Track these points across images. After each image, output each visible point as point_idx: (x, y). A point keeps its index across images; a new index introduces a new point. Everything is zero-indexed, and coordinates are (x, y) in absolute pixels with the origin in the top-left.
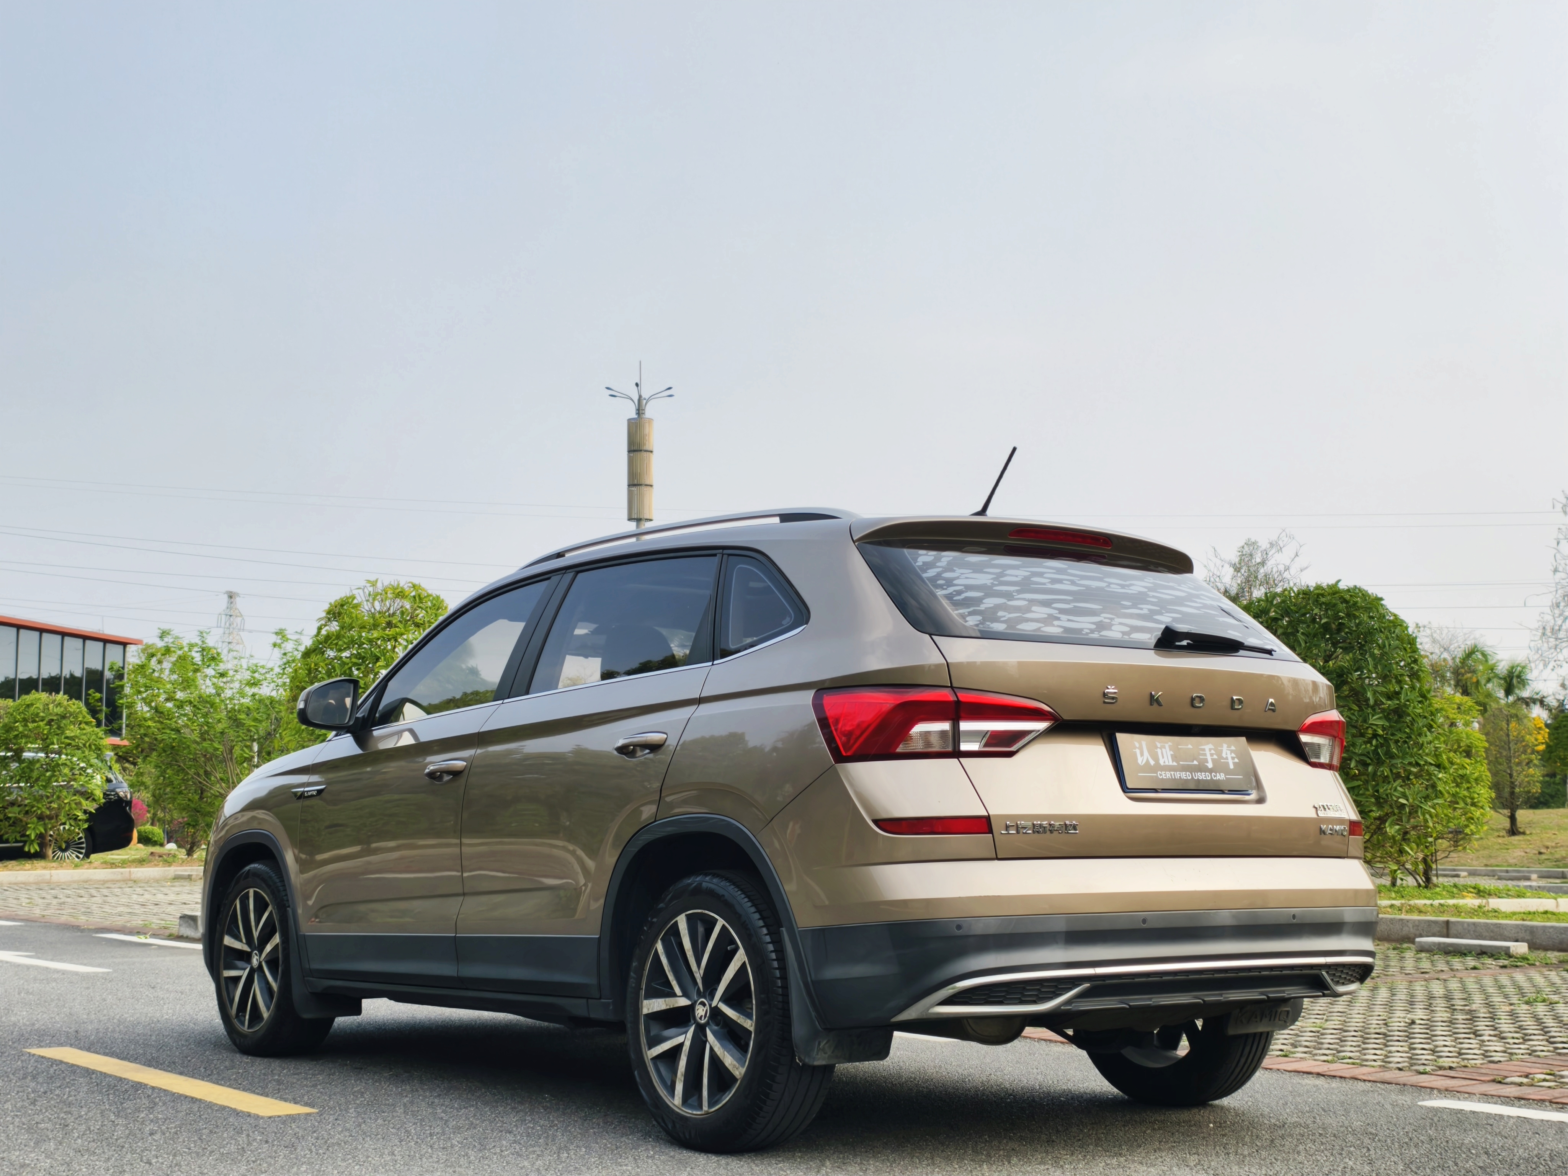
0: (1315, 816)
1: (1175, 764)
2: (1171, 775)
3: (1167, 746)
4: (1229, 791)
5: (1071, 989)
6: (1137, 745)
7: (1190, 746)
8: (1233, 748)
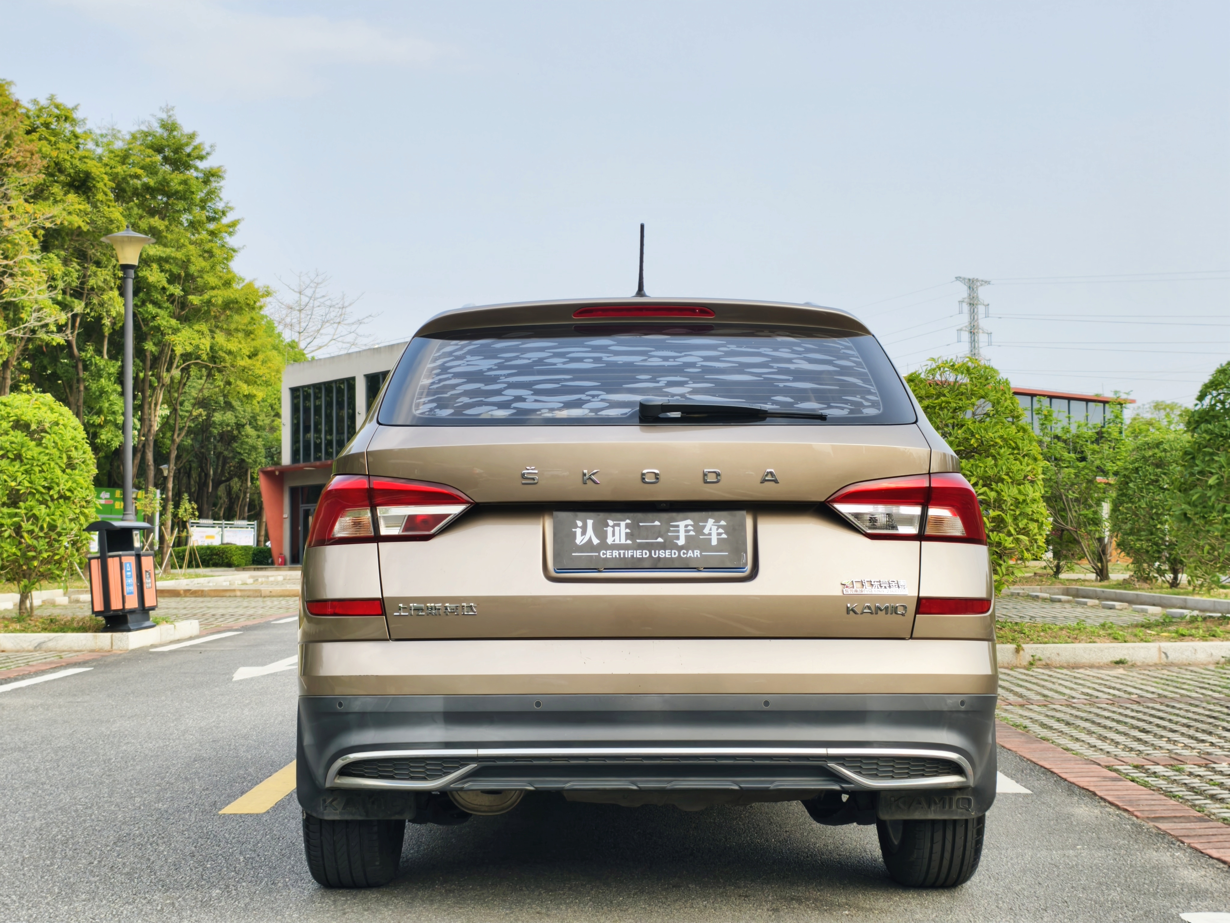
0: (841, 594)
1: (629, 542)
2: (620, 554)
3: (623, 524)
4: (704, 568)
5: (458, 768)
6: (579, 523)
7: (657, 523)
8: (723, 523)
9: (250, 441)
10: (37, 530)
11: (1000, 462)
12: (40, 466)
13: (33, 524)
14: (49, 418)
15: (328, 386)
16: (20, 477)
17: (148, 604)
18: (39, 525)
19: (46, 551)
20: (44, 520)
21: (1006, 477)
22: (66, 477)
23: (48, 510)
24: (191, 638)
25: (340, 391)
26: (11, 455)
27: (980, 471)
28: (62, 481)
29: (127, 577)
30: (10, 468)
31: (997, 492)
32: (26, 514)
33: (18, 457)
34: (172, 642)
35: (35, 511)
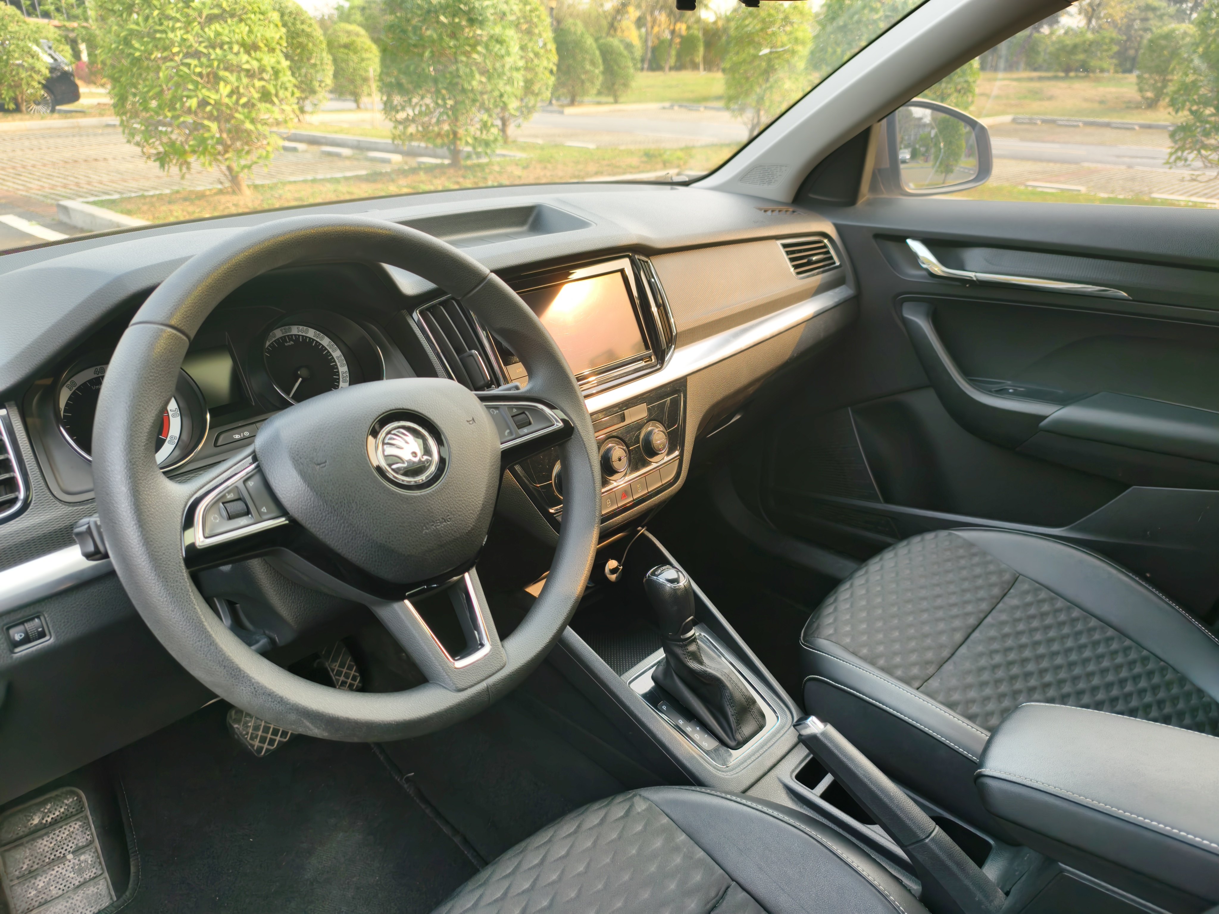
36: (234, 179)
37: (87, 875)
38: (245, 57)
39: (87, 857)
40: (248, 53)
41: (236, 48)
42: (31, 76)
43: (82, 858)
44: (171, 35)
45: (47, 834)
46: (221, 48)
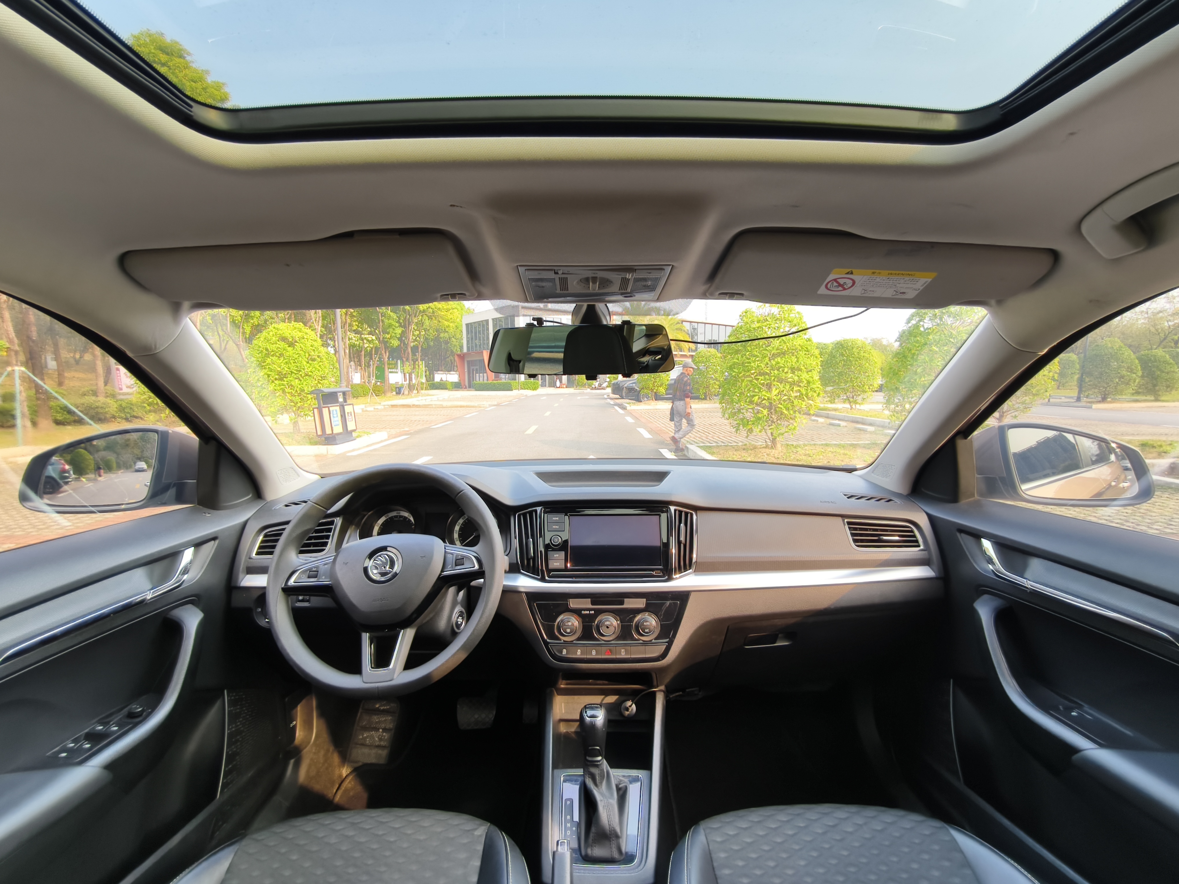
9: (454, 343)
10: (293, 392)
11: (800, 360)
12: (294, 360)
13: (291, 389)
14: (297, 335)
15: (479, 323)
16: (283, 366)
17: (349, 429)
18: (295, 390)
19: (300, 402)
20: (298, 387)
21: (803, 368)
22: (308, 365)
23: (299, 382)
24: (382, 441)
25: (483, 326)
26: (277, 354)
27: (789, 365)
28: (306, 368)
29: (334, 417)
30: (278, 361)
31: (798, 376)
32: (287, 384)
33: (281, 355)
34: (368, 446)
35: (293, 383)
36: (774, 441)
37: (382, 743)
38: (790, 375)
39: (386, 735)
40: (793, 373)
41: (786, 370)
42: (715, 383)
43: (384, 734)
44: (752, 364)
45: (378, 715)
46: (778, 370)
